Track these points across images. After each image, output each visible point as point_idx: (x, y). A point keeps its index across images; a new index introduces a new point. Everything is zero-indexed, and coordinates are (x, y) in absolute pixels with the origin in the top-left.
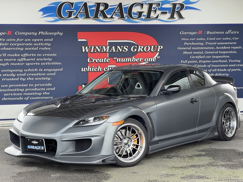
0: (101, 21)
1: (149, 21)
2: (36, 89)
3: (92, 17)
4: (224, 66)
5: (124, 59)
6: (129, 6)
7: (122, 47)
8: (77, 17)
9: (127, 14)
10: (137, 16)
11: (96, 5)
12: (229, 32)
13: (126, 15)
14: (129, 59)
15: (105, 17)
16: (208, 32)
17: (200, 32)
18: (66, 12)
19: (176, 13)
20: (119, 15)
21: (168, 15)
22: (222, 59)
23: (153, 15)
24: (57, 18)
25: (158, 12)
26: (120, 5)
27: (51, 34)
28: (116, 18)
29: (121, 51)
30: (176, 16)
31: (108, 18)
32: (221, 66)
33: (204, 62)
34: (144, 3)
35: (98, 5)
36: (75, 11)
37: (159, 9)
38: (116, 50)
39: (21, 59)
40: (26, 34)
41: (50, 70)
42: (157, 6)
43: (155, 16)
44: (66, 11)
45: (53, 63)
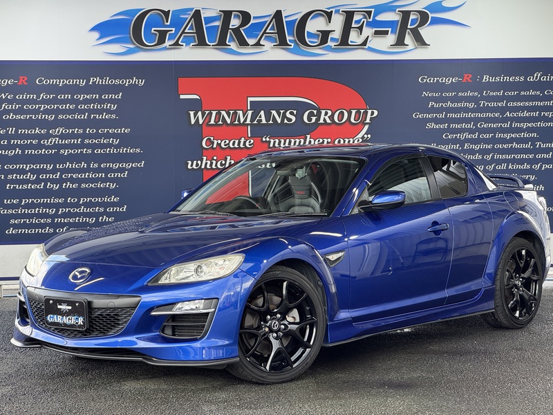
0: (235, 53)
1: (346, 51)
2: (83, 210)
3: (211, 44)
4: (525, 156)
5: (288, 141)
6: (299, 17)
7: (282, 111)
8: (176, 44)
9: (294, 37)
10: (317, 41)
11: (221, 16)
12: (537, 77)
13: (292, 38)
14: (298, 141)
15: (243, 43)
16: (486, 78)
17: (468, 78)
18: (153, 31)
19: (409, 33)
20: (276, 39)
21: (391, 38)
22: (519, 141)
23: (354, 37)
24: (132, 46)
25: (367, 31)
26: (278, 15)
27: (118, 82)
28: (267, 45)
29: (279, 122)
30: (408, 39)
31: (249, 45)
32: (518, 157)
33: (476, 147)
34: (334, 10)
35: (227, 15)
36: (174, 29)
37: (370, 25)
38: (267, 119)
39: (50, 140)
40: (60, 82)
41: (116, 166)
42: (365, 18)
43: (360, 41)
44: (153, 29)
45: (123, 150)
